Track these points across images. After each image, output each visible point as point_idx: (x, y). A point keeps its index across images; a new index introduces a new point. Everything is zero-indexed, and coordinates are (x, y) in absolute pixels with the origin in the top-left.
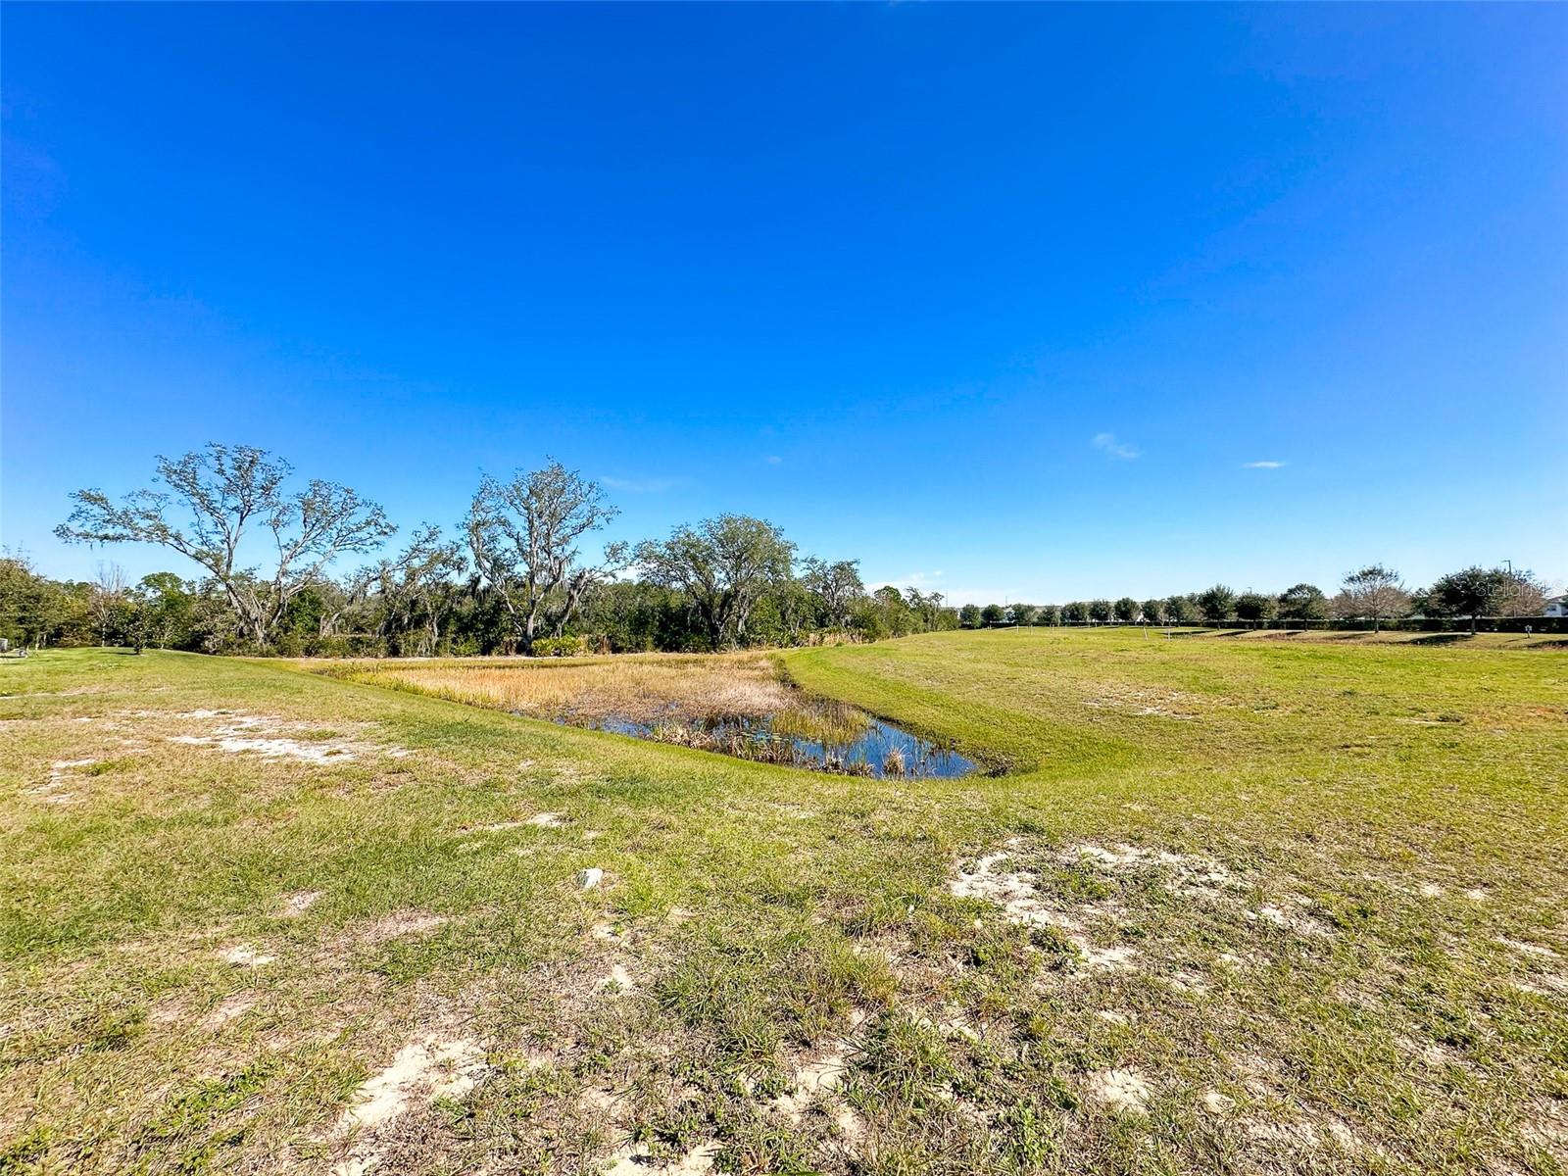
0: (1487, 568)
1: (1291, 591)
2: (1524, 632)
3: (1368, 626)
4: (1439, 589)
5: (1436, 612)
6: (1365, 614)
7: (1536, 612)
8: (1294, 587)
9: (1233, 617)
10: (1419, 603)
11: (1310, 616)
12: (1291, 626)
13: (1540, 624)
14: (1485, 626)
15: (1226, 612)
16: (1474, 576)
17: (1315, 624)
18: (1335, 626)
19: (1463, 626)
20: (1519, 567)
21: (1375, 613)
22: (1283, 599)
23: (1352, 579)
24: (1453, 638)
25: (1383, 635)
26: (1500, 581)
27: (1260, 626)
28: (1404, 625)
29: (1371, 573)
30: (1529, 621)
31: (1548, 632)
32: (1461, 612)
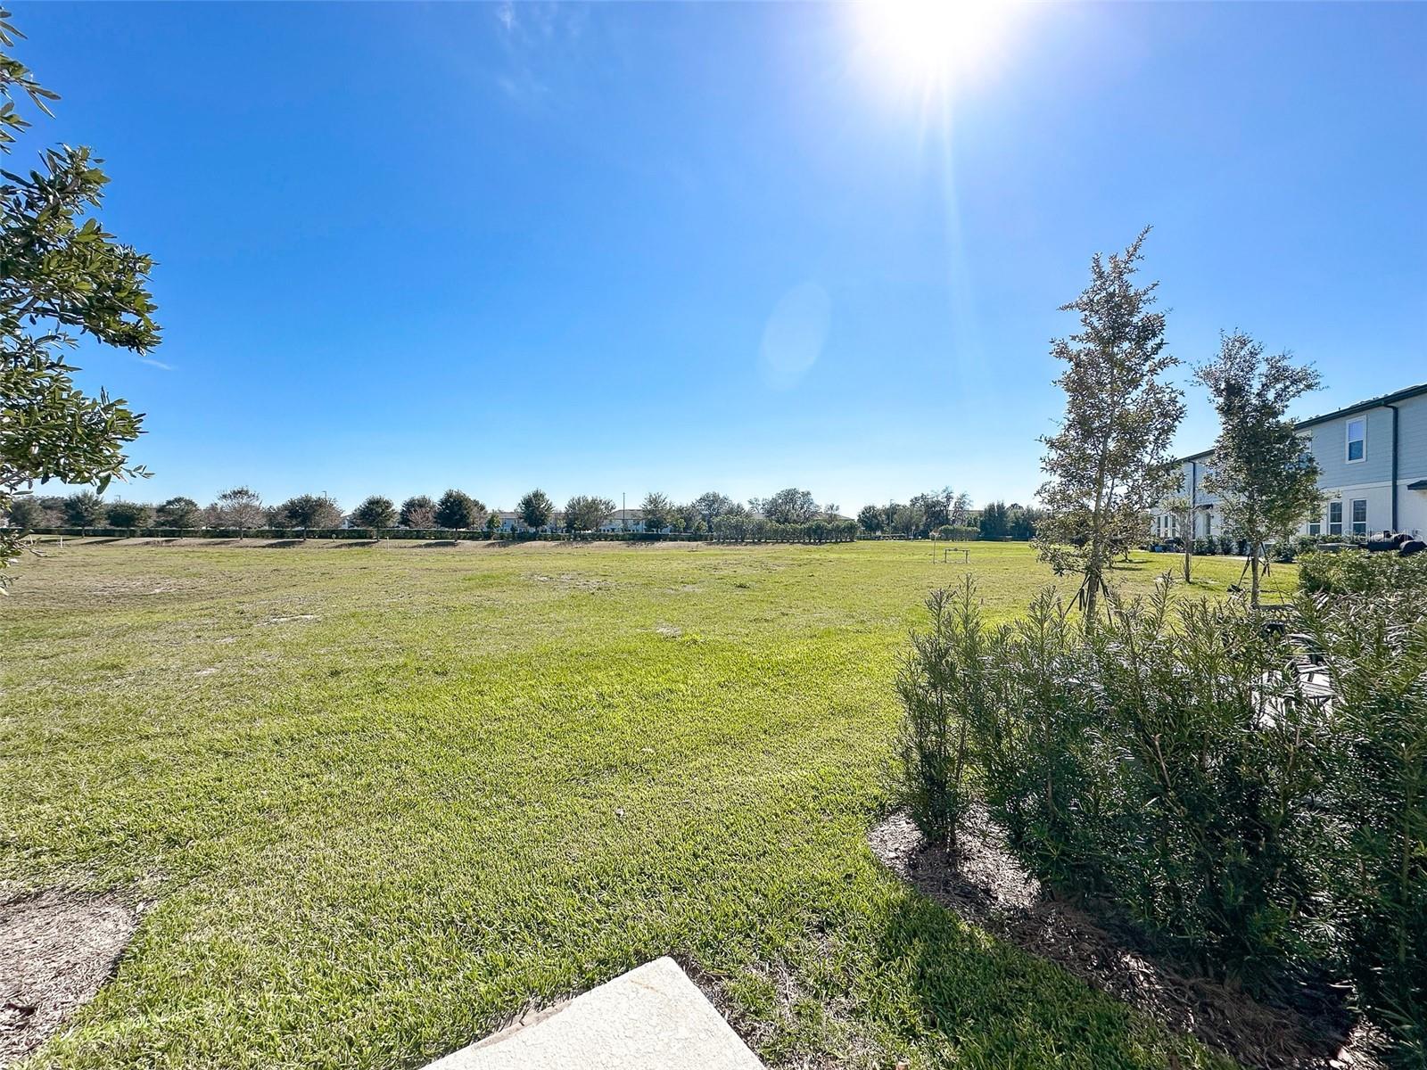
0: (314, 497)
1: (169, 503)
2: (331, 538)
3: (235, 534)
4: (285, 507)
5: (280, 525)
6: (234, 525)
7: (337, 526)
8: (172, 499)
9: (103, 524)
10: (271, 516)
11: (187, 526)
12: (165, 534)
13: (339, 534)
14: (311, 535)
15: (93, 520)
16: (307, 500)
17: (189, 532)
18: (206, 534)
19: (298, 535)
20: (330, 496)
21: (241, 524)
22: (161, 510)
23: (225, 496)
24: (293, 543)
25: (246, 541)
26: (320, 505)
27: (133, 534)
28: (261, 534)
29: (240, 492)
30: (333, 532)
31: (343, 538)
32: (297, 525)
